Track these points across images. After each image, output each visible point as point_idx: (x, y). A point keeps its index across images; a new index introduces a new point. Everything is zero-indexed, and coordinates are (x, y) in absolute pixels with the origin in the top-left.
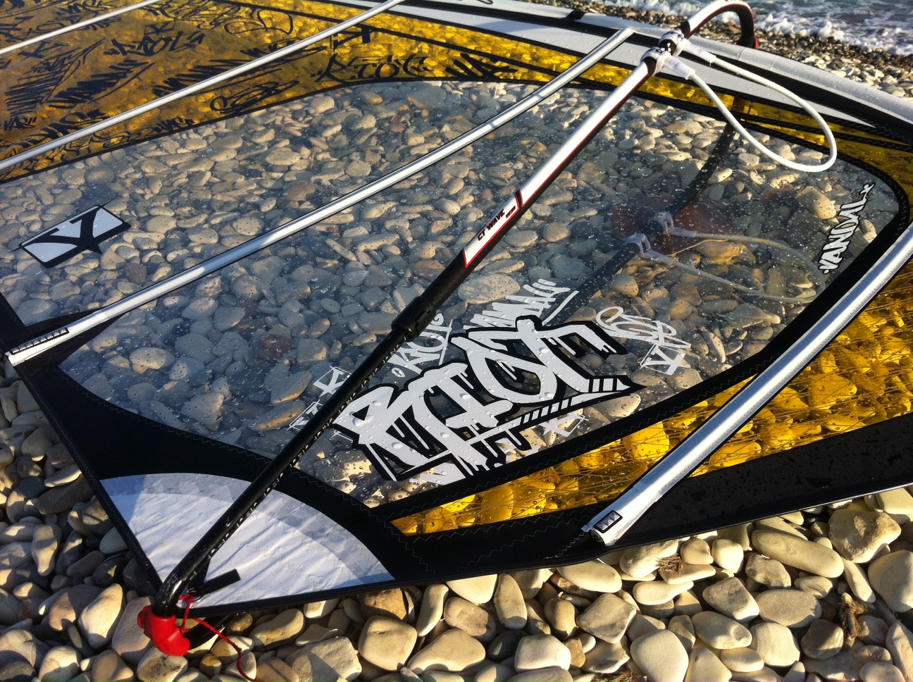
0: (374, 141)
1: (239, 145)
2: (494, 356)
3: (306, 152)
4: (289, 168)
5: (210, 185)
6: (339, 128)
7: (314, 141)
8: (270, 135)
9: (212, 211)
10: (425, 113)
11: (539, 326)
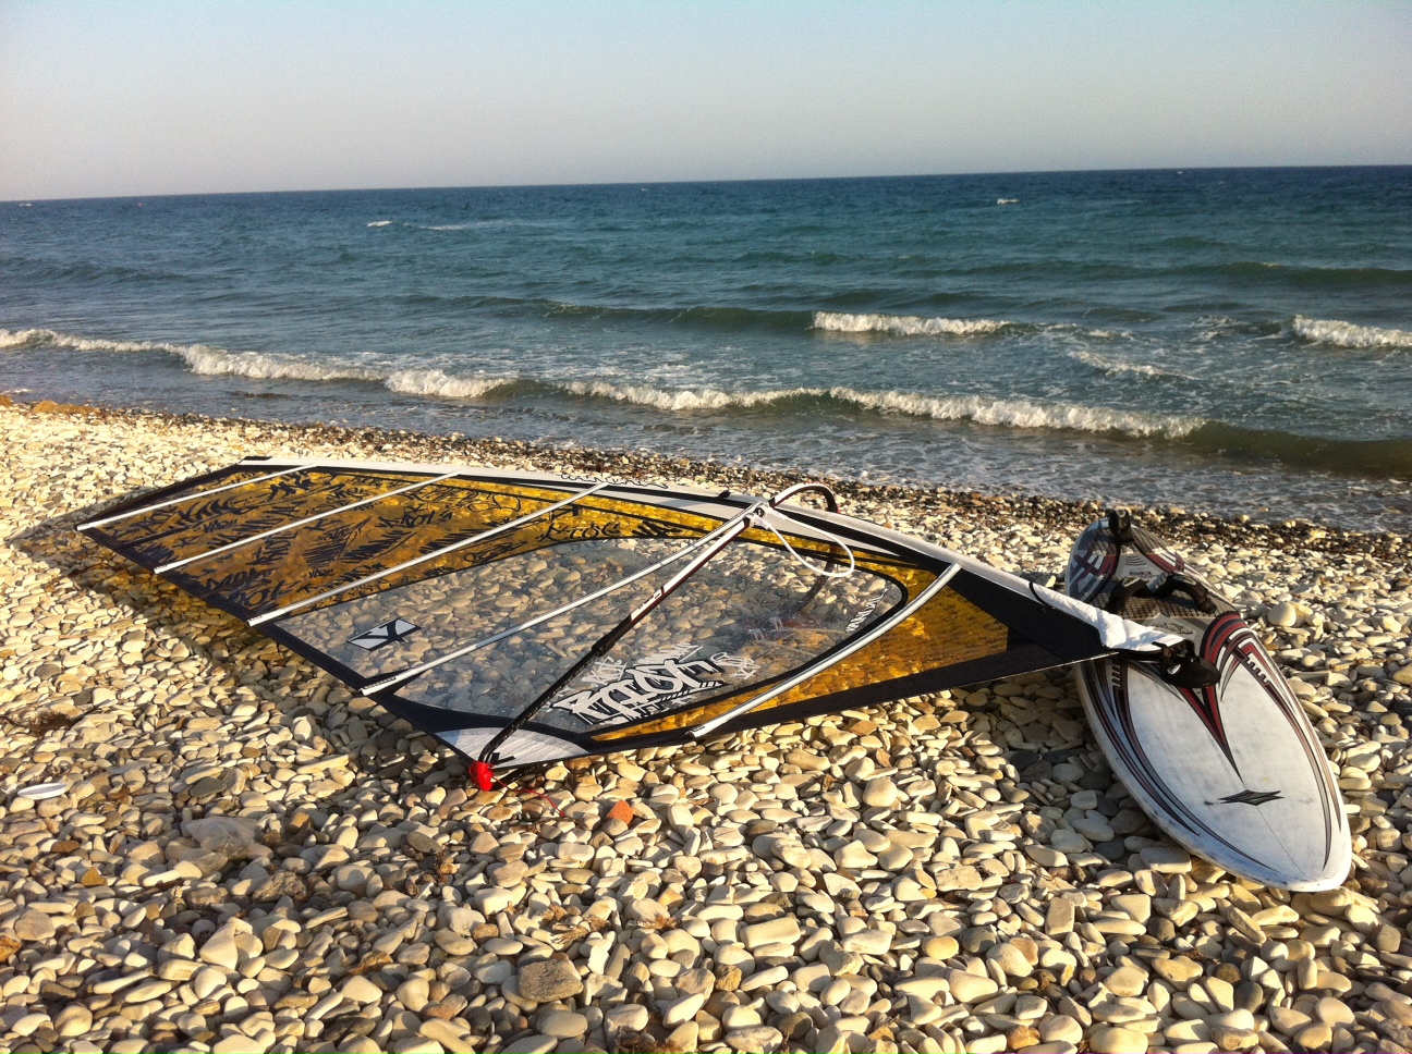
0: (579, 588)
1: (472, 596)
2: (649, 676)
3: (526, 598)
4: (513, 609)
5: (451, 623)
6: (551, 581)
7: (531, 590)
8: (496, 589)
9: (457, 638)
10: (619, 569)
11: (676, 662)
